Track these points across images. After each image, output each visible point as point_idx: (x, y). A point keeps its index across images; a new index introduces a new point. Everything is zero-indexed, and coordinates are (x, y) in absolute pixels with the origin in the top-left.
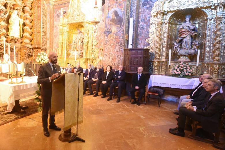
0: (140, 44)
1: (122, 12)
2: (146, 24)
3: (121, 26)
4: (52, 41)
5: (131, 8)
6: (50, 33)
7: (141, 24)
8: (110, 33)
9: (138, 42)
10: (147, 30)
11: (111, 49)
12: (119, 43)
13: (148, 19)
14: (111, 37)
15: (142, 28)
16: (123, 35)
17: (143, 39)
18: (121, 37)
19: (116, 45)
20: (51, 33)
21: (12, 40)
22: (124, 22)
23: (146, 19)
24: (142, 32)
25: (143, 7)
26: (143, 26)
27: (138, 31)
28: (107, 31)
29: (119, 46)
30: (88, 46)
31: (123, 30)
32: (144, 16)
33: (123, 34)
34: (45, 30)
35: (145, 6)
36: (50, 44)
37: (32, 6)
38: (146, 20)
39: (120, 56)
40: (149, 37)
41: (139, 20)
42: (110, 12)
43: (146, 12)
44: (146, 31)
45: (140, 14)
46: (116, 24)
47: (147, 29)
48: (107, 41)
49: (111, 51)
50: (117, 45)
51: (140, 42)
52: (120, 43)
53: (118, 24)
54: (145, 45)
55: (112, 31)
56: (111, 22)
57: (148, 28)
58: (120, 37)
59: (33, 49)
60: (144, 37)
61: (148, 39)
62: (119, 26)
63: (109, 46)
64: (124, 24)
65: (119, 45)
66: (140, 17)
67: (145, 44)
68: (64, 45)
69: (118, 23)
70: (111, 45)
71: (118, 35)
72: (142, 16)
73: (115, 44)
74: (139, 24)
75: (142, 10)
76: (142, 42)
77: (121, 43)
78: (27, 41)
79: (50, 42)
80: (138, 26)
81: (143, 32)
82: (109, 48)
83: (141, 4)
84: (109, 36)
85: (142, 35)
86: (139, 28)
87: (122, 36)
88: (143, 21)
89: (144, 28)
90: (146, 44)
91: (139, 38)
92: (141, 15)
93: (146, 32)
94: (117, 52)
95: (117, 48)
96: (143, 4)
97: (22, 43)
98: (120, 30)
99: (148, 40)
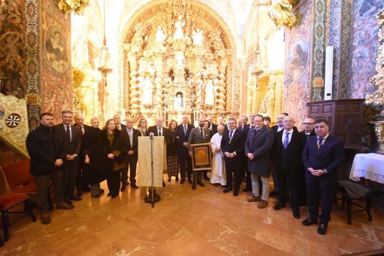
0: (357, 90)
1: (307, 44)
2: (368, 47)
3: (305, 67)
4: (245, 104)
5: (331, 29)
6: (242, 96)
7: (357, 50)
8: (291, 82)
9: (353, 87)
10: (371, 59)
11: (292, 106)
12: (302, 95)
13: (372, 36)
14: (292, 87)
15: (360, 57)
16: (308, 81)
17: (363, 79)
18: (306, 85)
19: (299, 100)
20: (244, 95)
21: (207, 108)
22: (310, 59)
23: (369, 36)
24: (360, 65)
25: (361, 15)
26: (362, 54)
27: (353, 66)
28: (288, 80)
29: (303, 101)
30: (274, 106)
31: (308, 73)
32: (363, 33)
33: (309, 79)
34: (238, 93)
35: (364, 14)
36: (243, 107)
37: (226, 72)
38: (369, 38)
39: (303, 117)
40: (376, 73)
41: (354, 45)
42: (291, 51)
43: (368, 23)
44: (368, 62)
45: (356, 32)
46: (299, 65)
47: (371, 57)
48: (287, 94)
49: (293, 108)
50: (300, 98)
51: (356, 87)
52: (304, 95)
53: (302, 65)
54: (367, 91)
55: (293, 79)
56: (293, 65)
57: (375, 54)
58: (304, 85)
59: (225, 114)
60: (364, 75)
61: (375, 76)
62: (303, 67)
63: (290, 103)
64: (309, 63)
65: (303, 99)
66: (355, 38)
67: (366, 88)
68: (253, 107)
69: (302, 63)
70: (293, 99)
71: (302, 83)
72: (360, 34)
73: (298, 97)
74: (353, 53)
75: (360, 23)
76: (359, 86)
77: (306, 95)
78: (221, 107)
79: (243, 105)
80: (352, 57)
81: (362, 65)
82: (290, 106)
83: (357, 12)
84: (290, 87)
85: (361, 72)
86: (353, 60)
87: (308, 83)
88: (361, 43)
89: (364, 58)
90: (369, 89)
91: (354, 78)
92: (358, 32)
93: (370, 64)
94: (300, 110)
95: (300, 103)
96: (360, 10)
97: (217, 109)
98: (305, 73)
99: (375, 80)
